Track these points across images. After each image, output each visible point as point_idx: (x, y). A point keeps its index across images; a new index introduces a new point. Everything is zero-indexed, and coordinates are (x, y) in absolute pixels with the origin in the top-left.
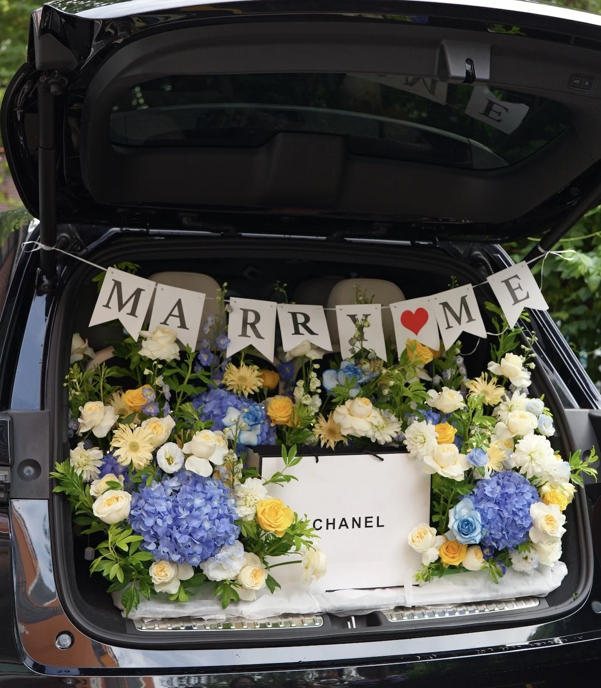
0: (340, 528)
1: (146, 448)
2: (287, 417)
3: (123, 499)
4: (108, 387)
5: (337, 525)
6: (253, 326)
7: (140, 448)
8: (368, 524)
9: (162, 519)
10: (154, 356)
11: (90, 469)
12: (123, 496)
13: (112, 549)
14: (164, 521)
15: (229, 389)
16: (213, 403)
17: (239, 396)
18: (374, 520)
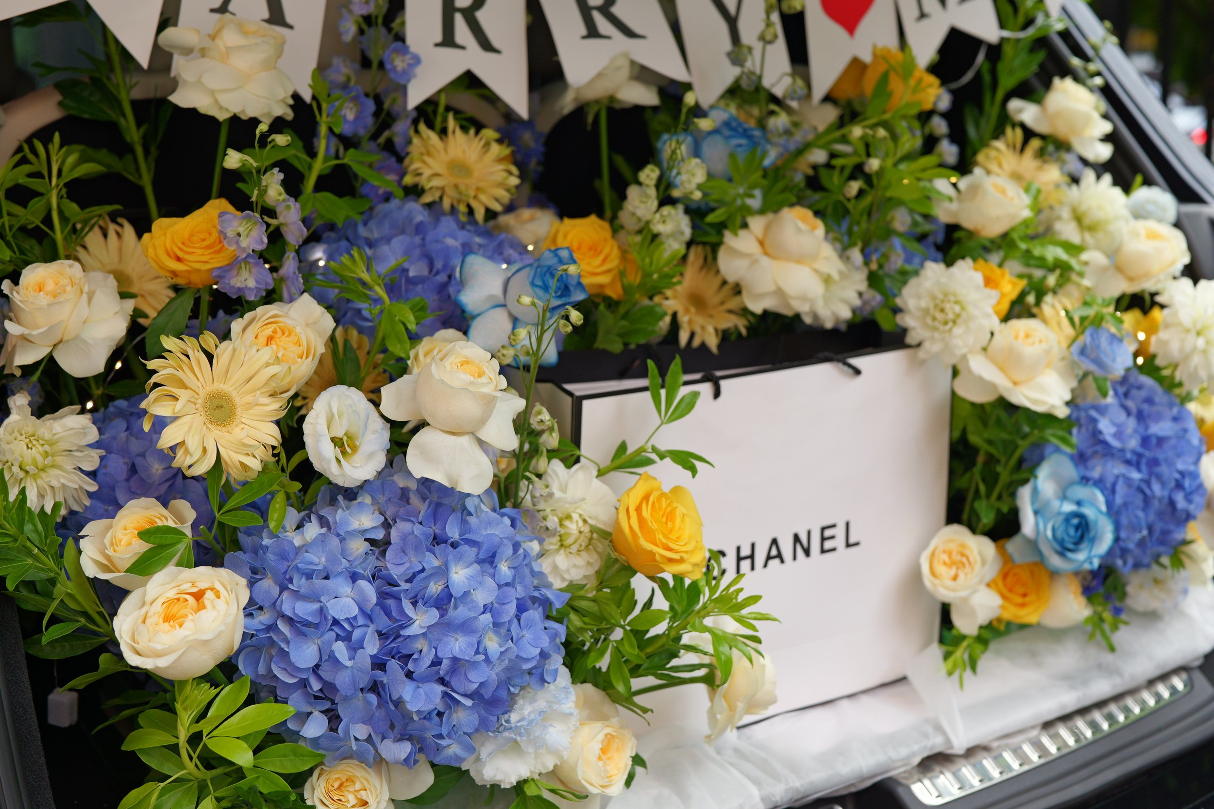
0: (765, 565)
1: (257, 410)
2: (608, 271)
3: (218, 597)
4: (72, 208)
5: (760, 557)
6: (469, 14)
7: (239, 411)
8: (828, 545)
9: (346, 638)
10: (221, 108)
11: (63, 481)
12: (218, 586)
13: (191, 758)
14: (355, 648)
15: (427, 198)
16: (399, 243)
17: (463, 218)
18: (839, 532)
